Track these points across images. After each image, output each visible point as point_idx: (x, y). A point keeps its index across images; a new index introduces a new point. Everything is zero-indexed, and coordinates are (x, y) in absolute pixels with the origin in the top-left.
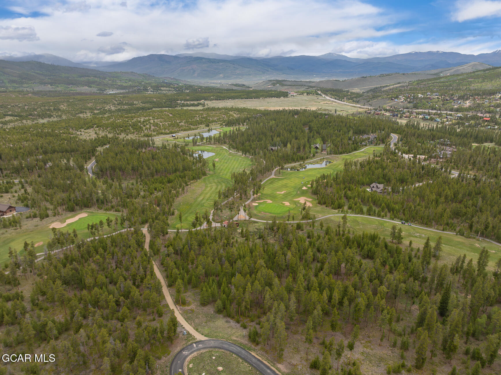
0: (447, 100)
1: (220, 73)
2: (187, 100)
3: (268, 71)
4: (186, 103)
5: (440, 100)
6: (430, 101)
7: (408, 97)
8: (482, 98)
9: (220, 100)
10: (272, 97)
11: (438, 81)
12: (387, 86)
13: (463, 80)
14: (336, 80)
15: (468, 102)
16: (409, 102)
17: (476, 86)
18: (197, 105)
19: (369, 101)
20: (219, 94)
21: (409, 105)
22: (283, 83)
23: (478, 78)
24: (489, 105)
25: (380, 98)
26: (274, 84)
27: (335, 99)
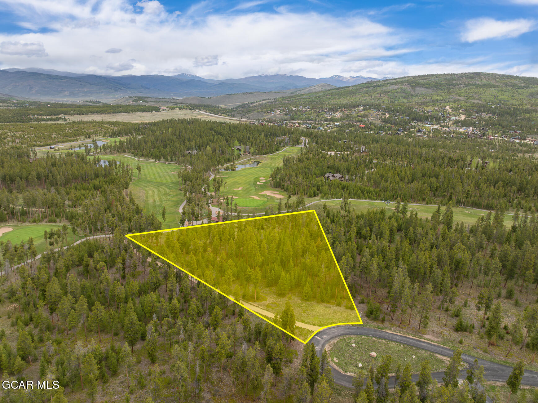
0: (319, 112)
1: (65, 91)
2: (42, 115)
3: (121, 89)
4: (40, 117)
5: (313, 112)
6: (304, 114)
7: (283, 110)
8: (349, 110)
9: (83, 114)
10: (143, 111)
11: (300, 98)
12: (254, 103)
13: (322, 96)
14: (202, 97)
15: (337, 113)
16: (286, 115)
17: (336, 101)
18: (57, 119)
19: (245, 115)
20: (79, 109)
21: (286, 117)
22: (145, 99)
23: (335, 95)
24: (357, 115)
25: (256, 112)
26: (136, 101)
27: (210, 113)
